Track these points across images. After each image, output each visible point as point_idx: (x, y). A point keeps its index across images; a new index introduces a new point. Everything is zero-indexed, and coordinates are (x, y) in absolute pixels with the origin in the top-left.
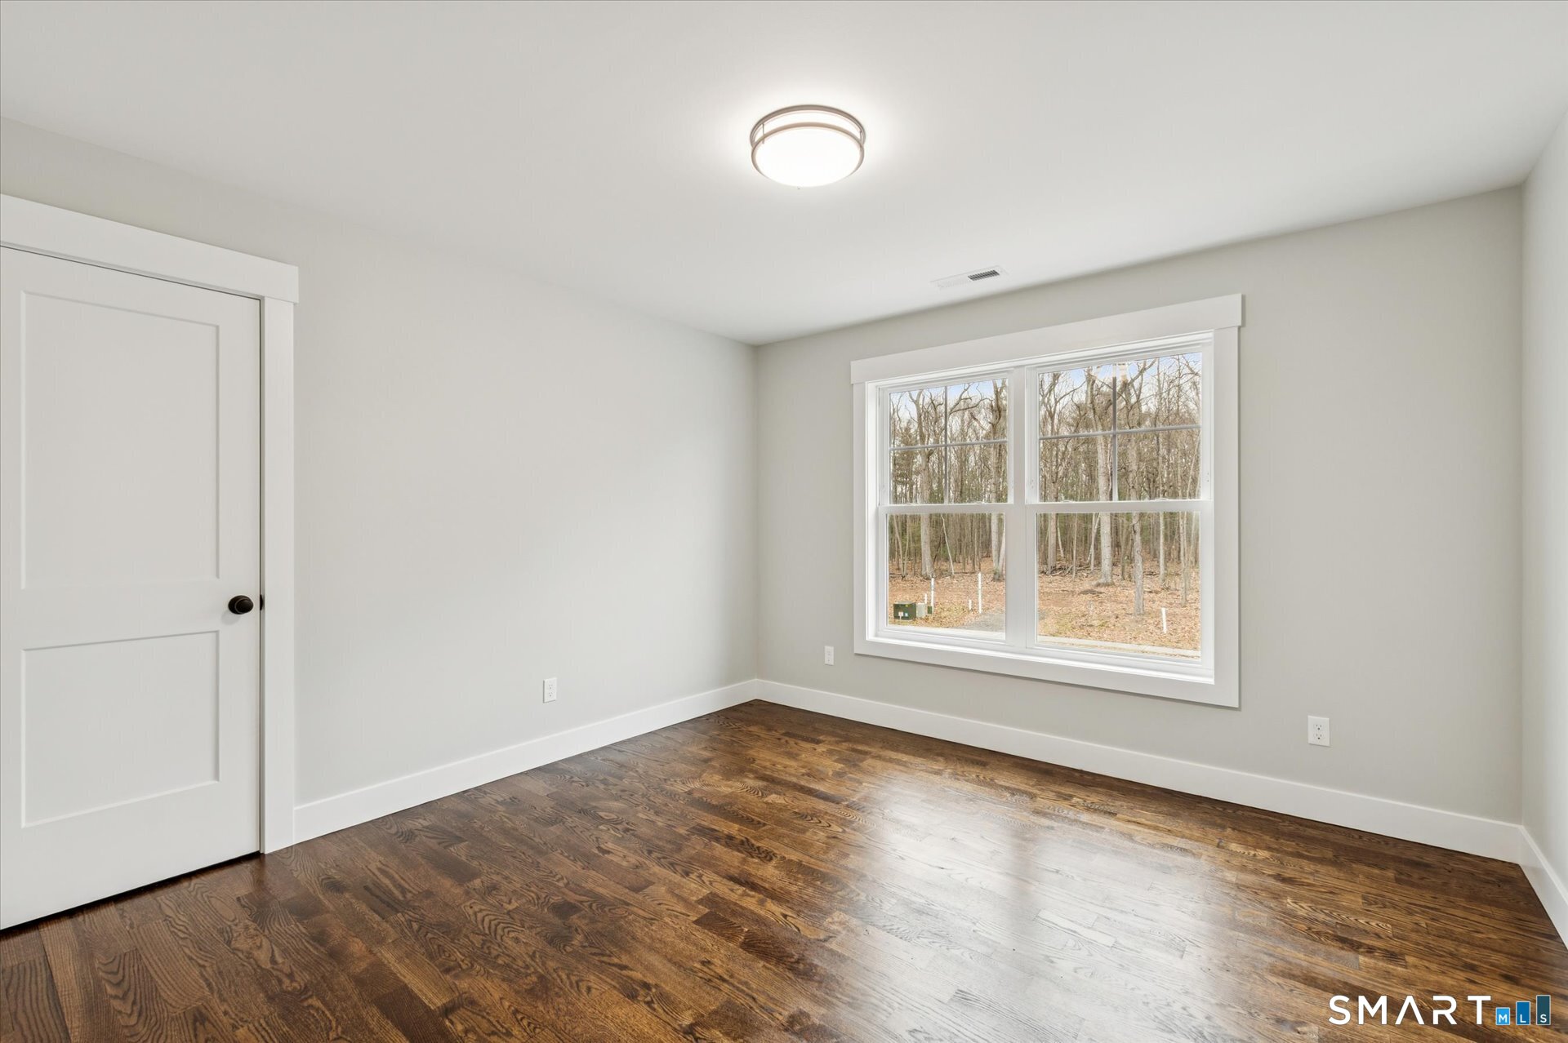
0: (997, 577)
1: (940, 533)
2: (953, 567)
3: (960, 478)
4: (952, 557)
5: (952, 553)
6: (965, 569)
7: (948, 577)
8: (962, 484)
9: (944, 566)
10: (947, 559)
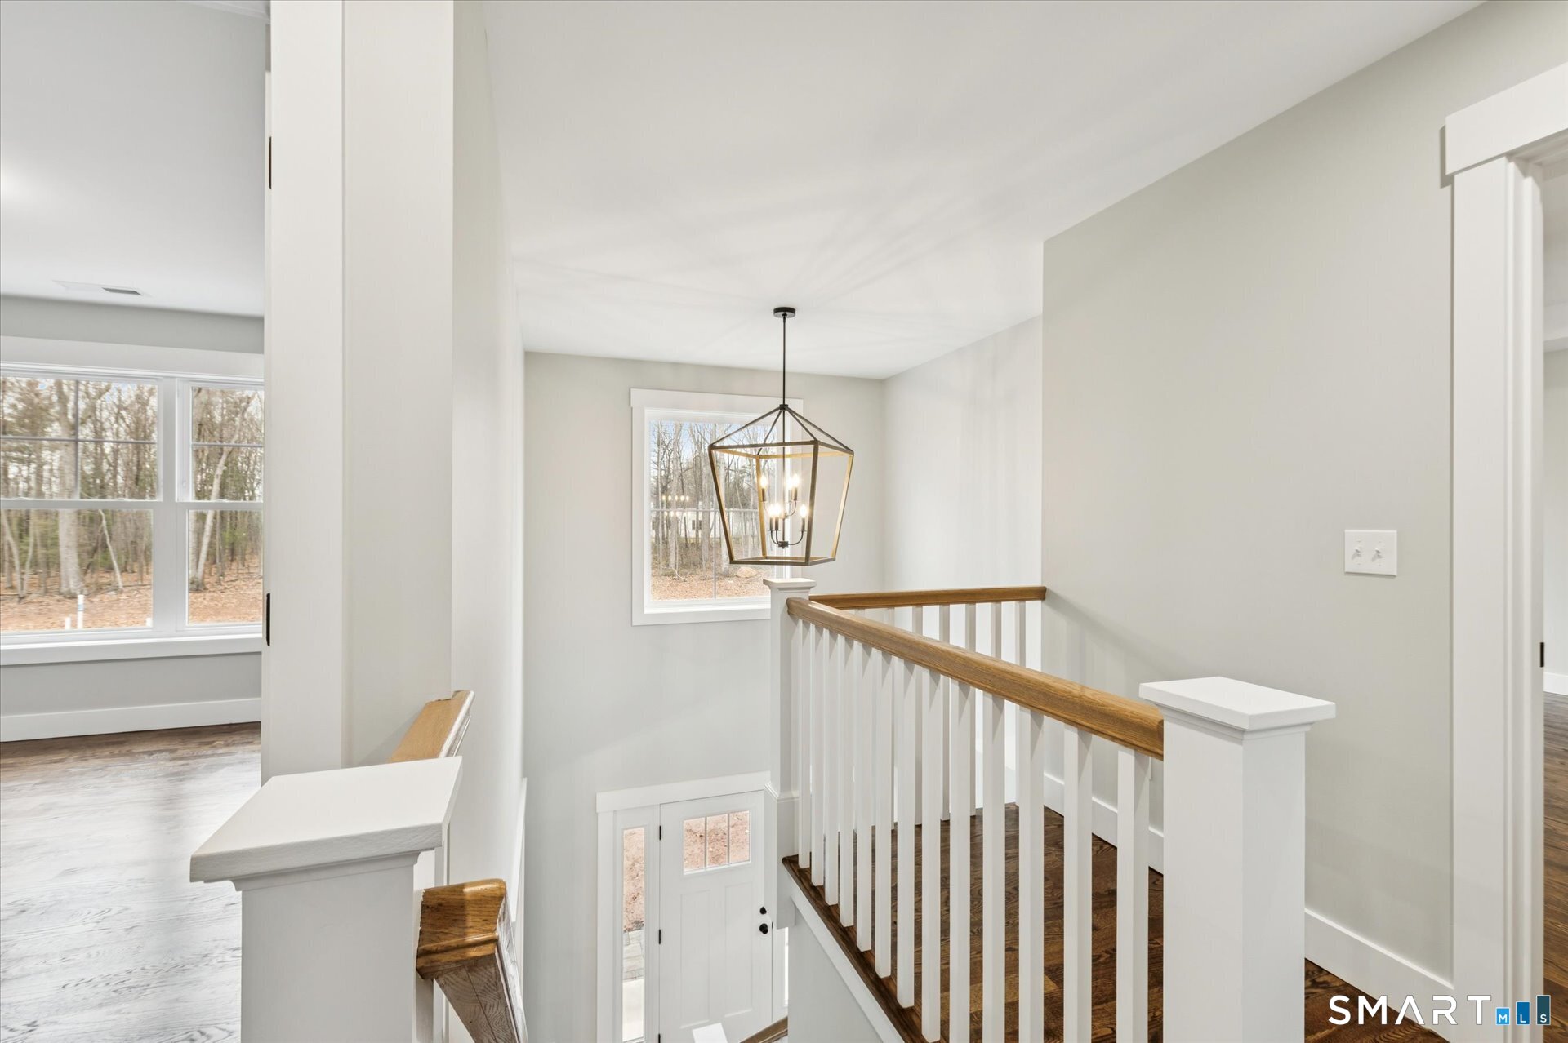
0: (195, 586)
1: (98, 534)
2: (119, 578)
3: (135, 459)
4: (119, 564)
5: (119, 559)
6: (142, 580)
7: (112, 593)
8: (139, 469)
9: (105, 578)
10: (110, 569)
